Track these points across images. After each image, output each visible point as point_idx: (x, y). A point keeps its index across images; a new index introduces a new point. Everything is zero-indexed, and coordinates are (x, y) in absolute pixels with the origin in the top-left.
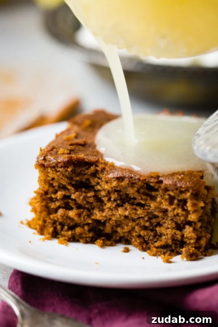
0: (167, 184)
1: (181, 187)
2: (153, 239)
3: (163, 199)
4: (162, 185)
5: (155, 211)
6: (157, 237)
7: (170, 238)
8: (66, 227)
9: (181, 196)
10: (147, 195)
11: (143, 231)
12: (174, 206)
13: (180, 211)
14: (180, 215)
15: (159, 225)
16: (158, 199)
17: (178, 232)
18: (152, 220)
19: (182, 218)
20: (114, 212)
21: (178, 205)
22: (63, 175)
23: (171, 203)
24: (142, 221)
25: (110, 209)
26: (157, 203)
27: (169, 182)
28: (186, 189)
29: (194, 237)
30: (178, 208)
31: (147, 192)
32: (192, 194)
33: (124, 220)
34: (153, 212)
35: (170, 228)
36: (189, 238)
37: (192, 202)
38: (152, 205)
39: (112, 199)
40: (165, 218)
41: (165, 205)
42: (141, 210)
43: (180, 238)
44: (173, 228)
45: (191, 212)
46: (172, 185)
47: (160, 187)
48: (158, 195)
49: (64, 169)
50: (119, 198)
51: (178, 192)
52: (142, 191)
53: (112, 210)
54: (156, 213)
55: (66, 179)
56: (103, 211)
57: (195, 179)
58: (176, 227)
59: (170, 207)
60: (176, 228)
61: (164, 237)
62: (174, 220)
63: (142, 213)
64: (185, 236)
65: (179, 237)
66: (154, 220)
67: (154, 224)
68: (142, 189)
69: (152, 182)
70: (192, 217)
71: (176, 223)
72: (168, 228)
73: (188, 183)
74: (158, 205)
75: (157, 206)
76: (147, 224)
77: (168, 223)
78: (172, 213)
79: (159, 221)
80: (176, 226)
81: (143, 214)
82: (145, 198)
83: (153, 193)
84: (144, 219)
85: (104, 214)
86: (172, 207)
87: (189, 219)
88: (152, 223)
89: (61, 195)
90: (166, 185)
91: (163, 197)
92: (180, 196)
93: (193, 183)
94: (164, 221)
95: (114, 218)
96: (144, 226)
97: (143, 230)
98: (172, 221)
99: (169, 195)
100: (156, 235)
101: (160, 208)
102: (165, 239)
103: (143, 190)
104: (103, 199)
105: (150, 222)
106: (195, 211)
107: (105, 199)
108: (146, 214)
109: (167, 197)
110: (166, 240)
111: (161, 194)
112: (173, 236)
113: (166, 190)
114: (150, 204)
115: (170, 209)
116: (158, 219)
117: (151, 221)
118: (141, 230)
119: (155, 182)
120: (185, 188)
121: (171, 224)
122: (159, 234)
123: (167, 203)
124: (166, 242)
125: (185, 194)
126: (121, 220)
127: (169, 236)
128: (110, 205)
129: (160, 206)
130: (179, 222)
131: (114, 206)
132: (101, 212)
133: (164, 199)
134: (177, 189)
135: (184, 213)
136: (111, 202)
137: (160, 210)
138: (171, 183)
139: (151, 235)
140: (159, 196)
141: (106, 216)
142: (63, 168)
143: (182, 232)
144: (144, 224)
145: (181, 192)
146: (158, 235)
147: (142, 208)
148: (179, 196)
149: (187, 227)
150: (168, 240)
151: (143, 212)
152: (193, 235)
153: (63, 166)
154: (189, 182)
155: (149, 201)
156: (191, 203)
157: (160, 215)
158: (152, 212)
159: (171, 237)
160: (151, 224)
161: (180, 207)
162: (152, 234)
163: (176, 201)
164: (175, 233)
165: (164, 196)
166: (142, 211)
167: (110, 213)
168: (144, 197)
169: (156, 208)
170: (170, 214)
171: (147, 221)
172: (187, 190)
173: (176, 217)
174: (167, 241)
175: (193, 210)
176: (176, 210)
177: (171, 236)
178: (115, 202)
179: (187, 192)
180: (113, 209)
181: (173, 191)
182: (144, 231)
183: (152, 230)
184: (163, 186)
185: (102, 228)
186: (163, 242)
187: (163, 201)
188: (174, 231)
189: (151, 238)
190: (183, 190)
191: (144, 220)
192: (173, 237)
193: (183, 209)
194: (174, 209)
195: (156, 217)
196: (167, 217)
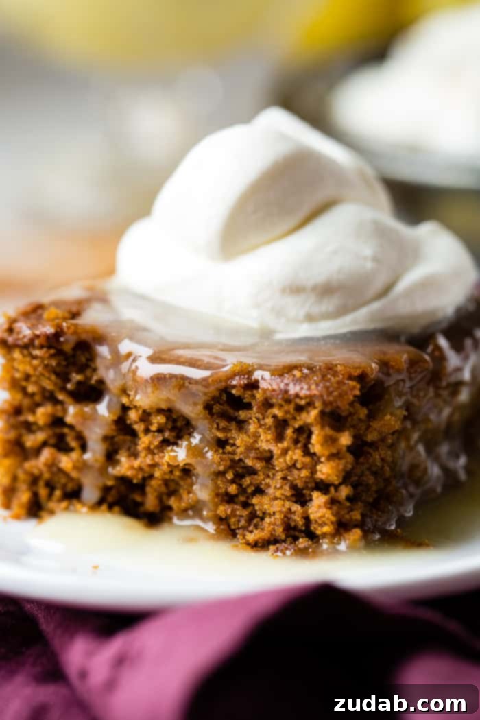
0: (268, 389)
1: (297, 396)
2: (247, 524)
3: (260, 426)
4: (258, 392)
5: (248, 457)
6: (255, 521)
7: (279, 522)
8: (58, 493)
9: (300, 420)
10: (230, 419)
11: (224, 505)
12: (285, 444)
13: (296, 455)
14: (299, 465)
15: (259, 491)
16: (252, 428)
17: (296, 508)
18: (243, 480)
19: (304, 473)
20: (157, 458)
21: (296, 442)
22: (46, 366)
23: (280, 437)
24: (222, 481)
25: (149, 450)
26: (249, 436)
27: (271, 385)
28: (308, 400)
29: (328, 519)
30: (296, 448)
31: (231, 411)
32: (322, 413)
33: (181, 478)
34: (243, 459)
35: (280, 499)
36: (320, 522)
37: (323, 433)
38: (238, 442)
39: (154, 428)
40: (271, 474)
41: (266, 442)
42: (217, 455)
43: (301, 523)
44: (287, 498)
45: (323, 459)
46: (278, 392)
47: (253, 396)
48: (251, 418)
49: (47, 352)
50: (170, 425)
51: (291, 408)
52: (216, 408)
53: (153, 454)
54: (249, 462)
55: (53, 377)
56: (135, 455)
57: (333, 379)
58: (293, 495)
59: (277, 446)
60: (294, 499)
61: (267, 520)
62: (289, 478)
63: (219, 460)
64: (312, 517)
65: (298, 519)
66: (247, 481)
67: (250, 490)
68: (218, 405)
69: (234, 387)
70: (325, 471)
71: (294, 487)
72: (276, 498)
73: (313, 387)
74: (251, 441)
75: (249, 444)
76: (233, 489)
77: (276, 487)
78: (281, 460)
79: (258, 482)
80: (293, 492)
81: (222, 463)
82: (225, 426)
83: (242, 414)
84: (226, 478)
85: (136, 463)
86: (280, 445)
87: (319, 475)
88: (244, 486)
89: (43, 414)
90: (265, 391)
91: (262, 422)
92: (298, 418)
93: (327, 388)
94: (268, 481)
95: (157, 474)
96: (227, 494)
97: (224, 503)
98: (286, 482)
99: (275, 417)
100: (253, 516)
101: (258, 449)
102: (270, 524)
103: (222, 407)
104: (136, 427)
105: (240, 486)
106: (332, 457)
107: (139, 427)
108: (228, 463)
109: (269, 421)
110: (272, 527)
111: (257, 415)
112: (285, 516)
113: (267, 404)
114: (234, 439)
115: (276, 450)
116: (256, 477)
117: (241, 482)
118: (219, 502)
119: (240, 386)
120: (306, 397)
121: (281, 488)
122: (261, 515)
123: (269, 437)
124: (273, 533)
125: (308, 412)
126: (176, 478)
127: (278, 516)
128: (147, 442)
129: (257, 446)
130: (300, 484)
131: (156, 443)
132: (132, 458)
133: (263, 427)
134: (288, 401)
135: (307, 460)
136: (152, 433)
137: (259, 455)
138: (275, 387)
139: (241, 516)
140: (254, 419)
141: (140, 469)
142: (45, 350)
143: (306, 507)
144: (226, 489)
145: (300, 409)
146: (257, 517)
147: (221, 451)
148: (294, 418)
149: (315, 494)
150: (276, 527)
151: (222, 460)
152: (328, 515)
153: (45, 344)
154: (317, 385)
155: (234, 433)
156: (319, 435)
157: (258, 465)
158: (240, 460)
159: (282, 520)
160: (243, 490)
161: (299, 445)
162: (245, 513)
163: (289, 432)
164: (290, 509)
165: (263, 419)
166: (219, 456)
167: (149, 461)
168: (223, 424)
169: (249, 448)
170: (279, 463)
171: (232, 482)
172: (310, 404)
173: (291, 472)
174: (274, 530)
175: (327, 453)
176: (290, 453)
177: (282, 516)
178: (160, 435)
179: (310, 409)
180: (156, 451)
181: (281, 406)
182: (227, 506)
183: (246, 505)
184: (259, 395)
185: (138, 498)
186: (265, 532)
187: (260, 430)
188: (288, 504)
189: (243, 522)
190: (303, 402)
191: (225, 480)
192: (285, 519)
193: (307, 452)
194: (285, 452)
195: (252, 472)
196: (274, 472)
